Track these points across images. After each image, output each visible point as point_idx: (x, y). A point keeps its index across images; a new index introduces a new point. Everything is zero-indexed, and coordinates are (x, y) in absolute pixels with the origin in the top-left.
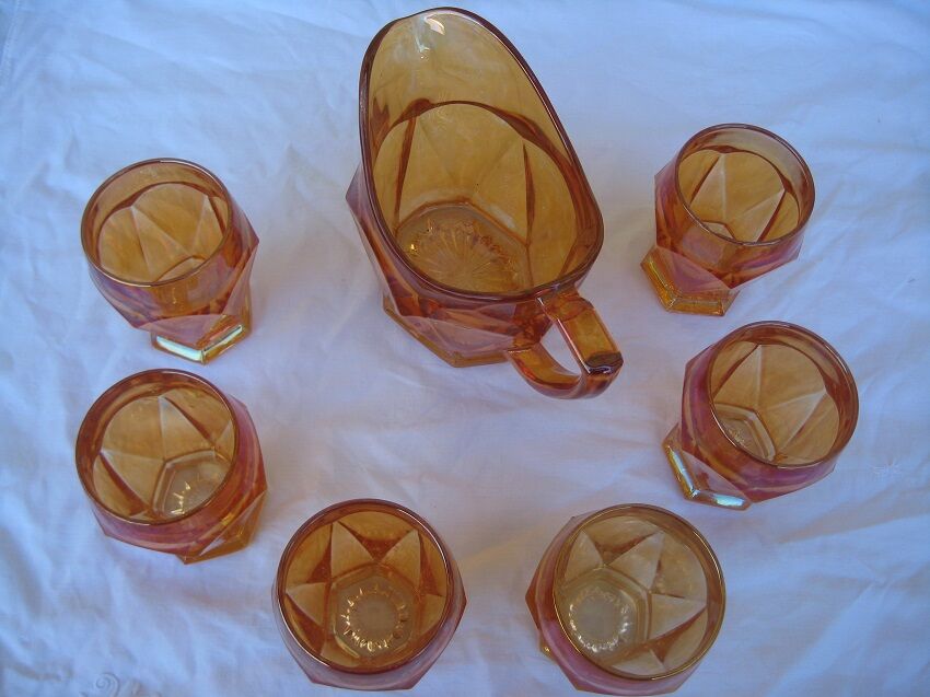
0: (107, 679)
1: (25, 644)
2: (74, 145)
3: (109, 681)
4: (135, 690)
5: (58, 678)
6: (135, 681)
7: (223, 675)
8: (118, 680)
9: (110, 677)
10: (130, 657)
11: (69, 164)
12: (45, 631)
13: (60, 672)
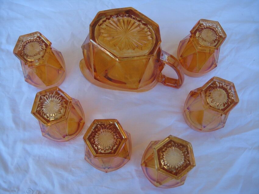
0: (29, 190)
1: (5, 182)
2: (9, 36)
3: (30, 191)
4: (38, 193)
5: (15, 191)
6: (37, 191)
7: (62, 187)
8: (33, 191)
9: (30, 190)
10: (35, 183)
11: (8, 42)
12: (11, 178)
13: (16, 189)
